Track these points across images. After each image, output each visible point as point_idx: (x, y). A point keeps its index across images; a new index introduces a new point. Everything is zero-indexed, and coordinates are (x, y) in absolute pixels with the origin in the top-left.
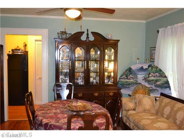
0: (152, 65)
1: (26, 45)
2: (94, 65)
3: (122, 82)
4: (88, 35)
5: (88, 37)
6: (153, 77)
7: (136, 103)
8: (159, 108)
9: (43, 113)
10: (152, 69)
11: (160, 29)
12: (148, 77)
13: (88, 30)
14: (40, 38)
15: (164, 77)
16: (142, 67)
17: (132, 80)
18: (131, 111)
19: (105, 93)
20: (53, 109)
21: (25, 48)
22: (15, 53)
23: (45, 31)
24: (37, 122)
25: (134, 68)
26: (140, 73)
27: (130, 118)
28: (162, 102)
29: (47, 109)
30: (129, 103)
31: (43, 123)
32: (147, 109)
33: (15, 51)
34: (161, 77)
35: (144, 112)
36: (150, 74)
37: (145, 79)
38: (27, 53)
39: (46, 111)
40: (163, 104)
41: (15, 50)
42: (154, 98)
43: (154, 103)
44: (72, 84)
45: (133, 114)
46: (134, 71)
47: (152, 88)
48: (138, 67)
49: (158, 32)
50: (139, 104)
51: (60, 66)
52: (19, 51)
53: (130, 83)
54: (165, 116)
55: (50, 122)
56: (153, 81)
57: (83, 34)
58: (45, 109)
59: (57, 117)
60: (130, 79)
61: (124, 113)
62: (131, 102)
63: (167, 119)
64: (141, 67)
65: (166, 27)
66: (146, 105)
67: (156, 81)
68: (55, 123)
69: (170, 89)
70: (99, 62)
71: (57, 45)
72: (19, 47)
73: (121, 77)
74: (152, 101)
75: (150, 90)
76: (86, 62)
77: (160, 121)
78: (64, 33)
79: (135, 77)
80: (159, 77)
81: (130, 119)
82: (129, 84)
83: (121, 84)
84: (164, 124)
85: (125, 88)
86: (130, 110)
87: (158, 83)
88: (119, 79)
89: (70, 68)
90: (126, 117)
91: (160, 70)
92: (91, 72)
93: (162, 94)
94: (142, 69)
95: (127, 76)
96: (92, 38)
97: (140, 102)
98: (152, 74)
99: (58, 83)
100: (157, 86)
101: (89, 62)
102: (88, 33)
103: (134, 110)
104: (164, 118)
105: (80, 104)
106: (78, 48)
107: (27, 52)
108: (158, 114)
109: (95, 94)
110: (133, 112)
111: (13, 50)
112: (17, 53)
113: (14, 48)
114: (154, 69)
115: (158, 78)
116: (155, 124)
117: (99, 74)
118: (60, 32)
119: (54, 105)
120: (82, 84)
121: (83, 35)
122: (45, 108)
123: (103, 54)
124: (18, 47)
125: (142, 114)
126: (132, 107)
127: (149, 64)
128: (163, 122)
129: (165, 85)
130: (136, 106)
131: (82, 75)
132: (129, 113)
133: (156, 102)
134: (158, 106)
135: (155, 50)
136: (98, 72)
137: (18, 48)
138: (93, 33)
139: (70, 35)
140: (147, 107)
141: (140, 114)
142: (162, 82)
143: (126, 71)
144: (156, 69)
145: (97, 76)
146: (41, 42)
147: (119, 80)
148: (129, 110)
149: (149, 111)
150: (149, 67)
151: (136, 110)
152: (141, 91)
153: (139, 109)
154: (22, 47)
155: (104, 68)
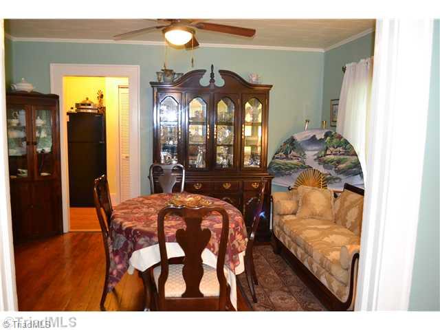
0: (331, 132)
1: (102, 96)
2: (225, 133)
3: (278, 164)
4: (212, 75)
5: (212, 81)
6: (334, 155)
7: (298, 202)
8: (339, 211)
9: (125, 213)
10: (332, 139)
11: (347, 66)
12: (324, 156)
13: (212, 66)
14: (124, 81)
15: (352, 155)
16: (314, 136)
17: (295, 161)
18: (288, 216)
19: (243, 183)
20: (143, 207)
21: (100, 101)
22: (82, 111)
23: (135, 70)
24: (114, 227)
25: (299, 137)
26: (310, 148)
27: (285, 227)
28: (345, 200)
29: (132, 207)
30: (285, 201)
31: (124, 228)
32: (318, 212)
33: (82, 107)
34: (349, 155)
35: (312, 218)
36: (327, 149)
37: (319, 159)
38: (103, 109)
39: (130, 210)
40: (347, 204)
41: (83, 105)
42: (333, 193)
43: (332, 203)
44: (182, 166)
45: (291, 220)
46: (299, 144)
47: (330, 174)
48: (306, 137)
49: (344, 69)
50: (303, 204)
51: (162, 134)
52: (90, 107)
53: (292, 166)
54: (348, 224)
55: (136, 226)
56: (332, 161)
57: (204, 74)
58: (130, 207)
59: (147, 219)
60: (292, 159)
61: (277, 219)
62: (290, 199)
63: (352, 231)
64: (312, 136)
65: (358, 61)
66: (314, 204)
67: (339, 162)
68: (142, 228)
69: (362, 177)
70: (233, 127)
71: (155, 95)
72: (89, 99)
73: (276, 156)
74: (327, 198)
75: (327, 180)
76: (208, 126)
77: (336, 233)
78: (168, 73)
79: (301, 154)
80: (343, 154)
81: (285, 230)
82: (291, 168)
83: (276, 169)
84: (343, 237)
85: (283, 176)
86: (288, 214)
87: (342, 166)
88: (273, 159)
89: (180, 137)
90: (279, 226)
91: (346, 142)
92: (219, 145)
93: (348, 187)
94: (313, 140)
95: (286, 154)
96: (220, 82)
97: (305, 201)
98: (332, 149)
99: (157, 165)
100: (338, 172)
101: (215, 126)
102: (214, 72)
103: (294, 213)
104: (346, 228)
105: (191, 199)
106: (194, 100)
107: (105, 108)
108: (338, 222)
109: (224, 186)
110: (292, 217)
111: (77, 105)
112: (85, 111)
113: (79, 101)
114: (335, 141)
115: (342, 157)
116: (327, 238)
117: (232, 148)
118: (162, 70)
119: (146, 201)
120: (201, 166)
121: (204, 76)
122: (130, 205)
123: (240, 112)
124: (87, 99)
125: (308, 221)
126: (289, 209)
127: (327, 131)
128: (342, 234)
129: (354, 169)
130: (298, 206)
131: (201, 151)
132: (283, 220)
133: (334, 201)
134: (337, 209)
135: (337, 105)
136: (231, 145)
137: (88, 102)
138: (223, 73)
139: (180, 76)
140: (318, 209)
141: (303, 221)
142: (348, 163)
143: (285, 143)
144: (338, 140)
145: (229, 152)
146: (128, 89)
147: (273, 161)
148: (284, 215)
149: (321, 216)
150: (326, 135)
151: (297, 214)
152: (311, 181)
153: (303, 212)
154: (94, 100)
155: (243, 137)
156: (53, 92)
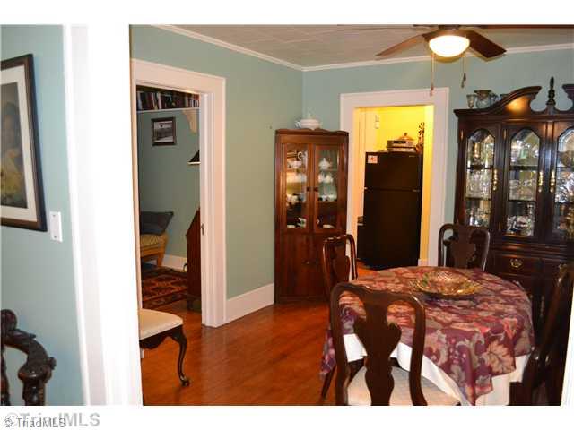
4: (552, 93)
5: (551, 102)
13: (552, 79)
22: (394, 150)
33: (394, 145)
38: (421, 146)
41: (396, 142)
52: (404, 145)
57: (537, 93)
72: (408, 135)
78: (484, 94)
89: (495, 189)
101: (553, 173)
111: (389, 142)
112: (398, 150)
113: (395, 137)
118: (475, 92)
121: (537, 96)
124: (406, 134)
137: (404, 139)
154: (414, 135)
156: (342, 129)
